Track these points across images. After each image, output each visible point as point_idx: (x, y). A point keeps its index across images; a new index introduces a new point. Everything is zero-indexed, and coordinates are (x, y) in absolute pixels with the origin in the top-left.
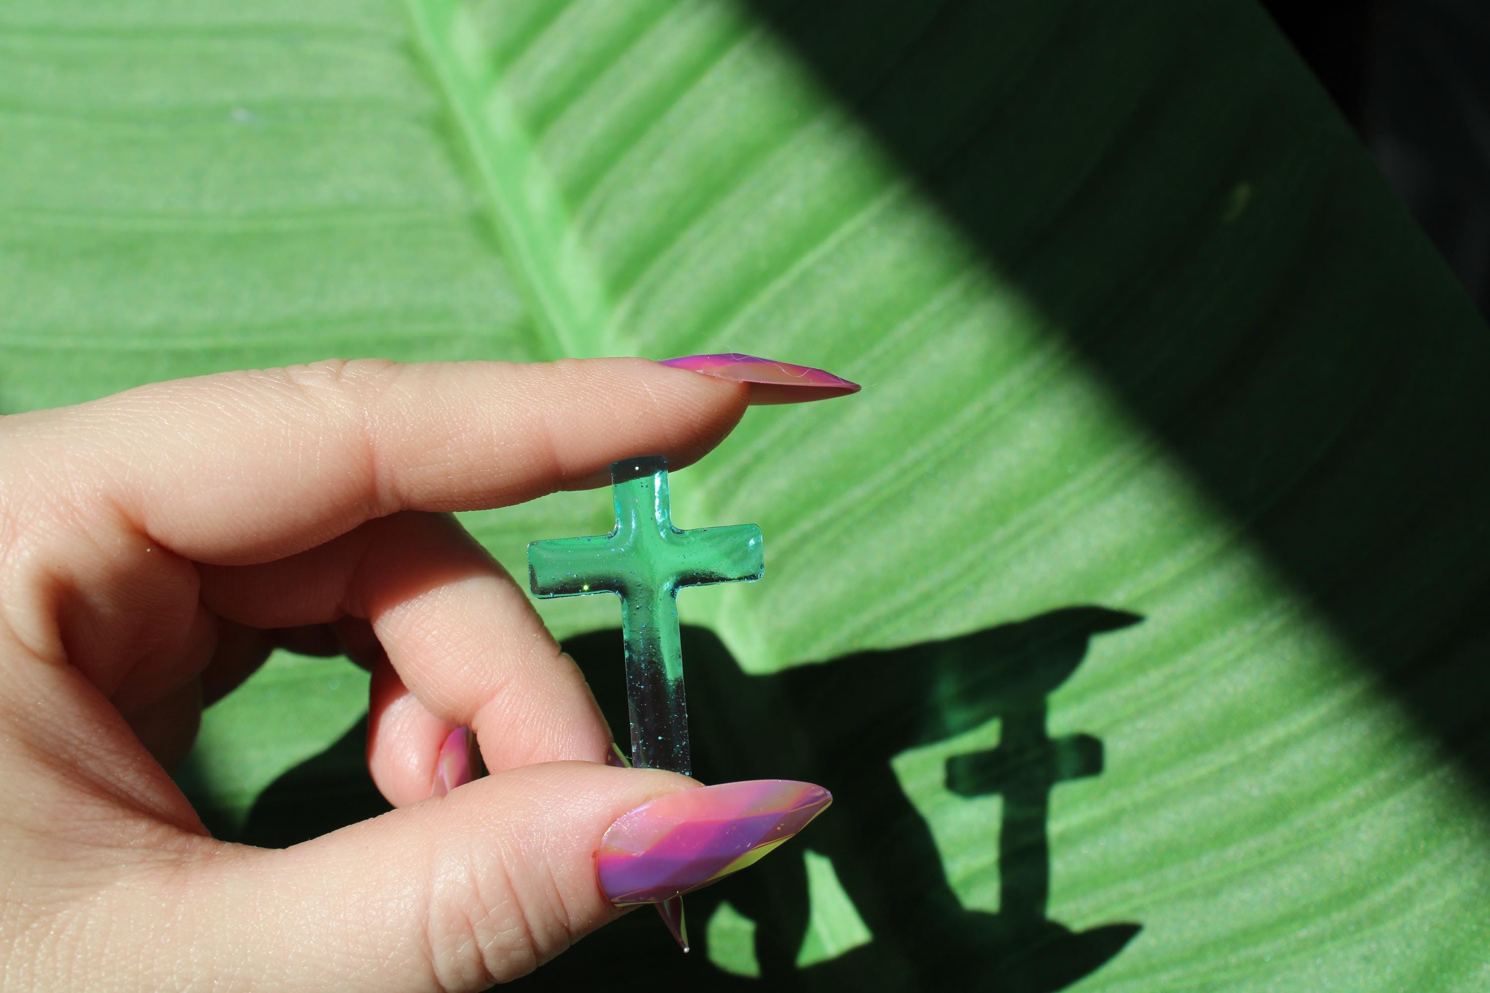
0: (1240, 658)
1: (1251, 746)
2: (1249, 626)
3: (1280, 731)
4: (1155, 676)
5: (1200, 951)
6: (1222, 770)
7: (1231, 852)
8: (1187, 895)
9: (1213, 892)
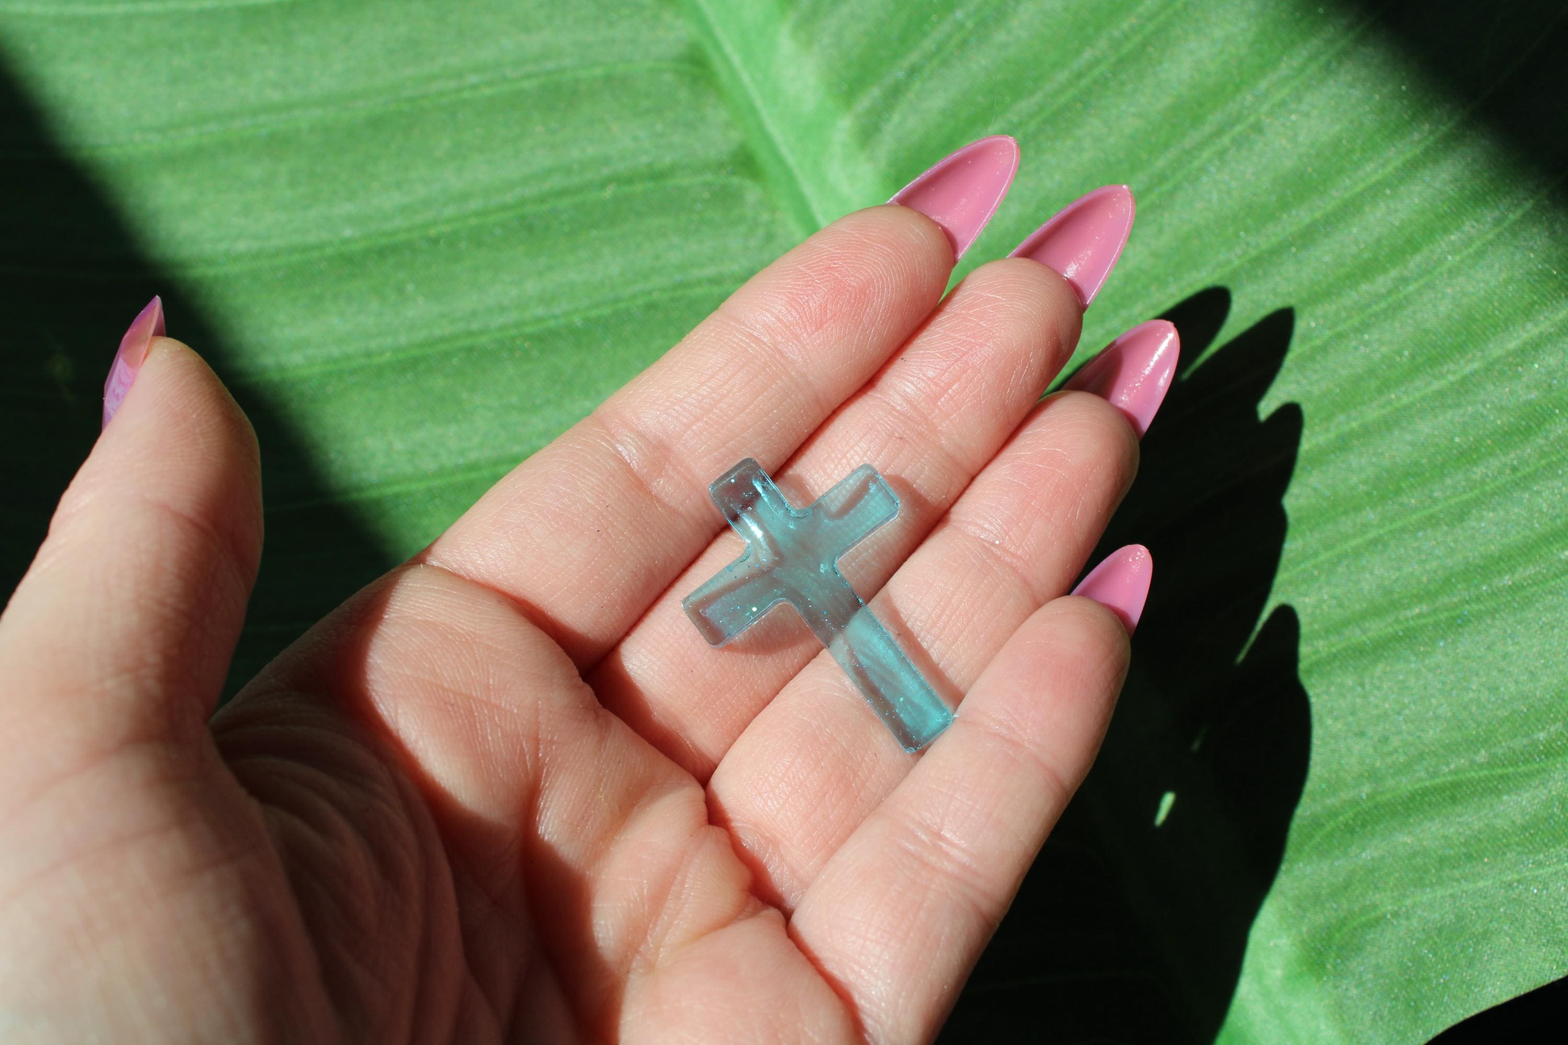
0: (1480, 254)
1: (1496, 350)
2: (1489, 216)
3: (1530, 331)
4: (1381, 283)
5: (1447, 584)
6: (1465, 380)
7: (1478, 472)
8: (1432, 521)
9: (1461, 515)
